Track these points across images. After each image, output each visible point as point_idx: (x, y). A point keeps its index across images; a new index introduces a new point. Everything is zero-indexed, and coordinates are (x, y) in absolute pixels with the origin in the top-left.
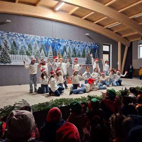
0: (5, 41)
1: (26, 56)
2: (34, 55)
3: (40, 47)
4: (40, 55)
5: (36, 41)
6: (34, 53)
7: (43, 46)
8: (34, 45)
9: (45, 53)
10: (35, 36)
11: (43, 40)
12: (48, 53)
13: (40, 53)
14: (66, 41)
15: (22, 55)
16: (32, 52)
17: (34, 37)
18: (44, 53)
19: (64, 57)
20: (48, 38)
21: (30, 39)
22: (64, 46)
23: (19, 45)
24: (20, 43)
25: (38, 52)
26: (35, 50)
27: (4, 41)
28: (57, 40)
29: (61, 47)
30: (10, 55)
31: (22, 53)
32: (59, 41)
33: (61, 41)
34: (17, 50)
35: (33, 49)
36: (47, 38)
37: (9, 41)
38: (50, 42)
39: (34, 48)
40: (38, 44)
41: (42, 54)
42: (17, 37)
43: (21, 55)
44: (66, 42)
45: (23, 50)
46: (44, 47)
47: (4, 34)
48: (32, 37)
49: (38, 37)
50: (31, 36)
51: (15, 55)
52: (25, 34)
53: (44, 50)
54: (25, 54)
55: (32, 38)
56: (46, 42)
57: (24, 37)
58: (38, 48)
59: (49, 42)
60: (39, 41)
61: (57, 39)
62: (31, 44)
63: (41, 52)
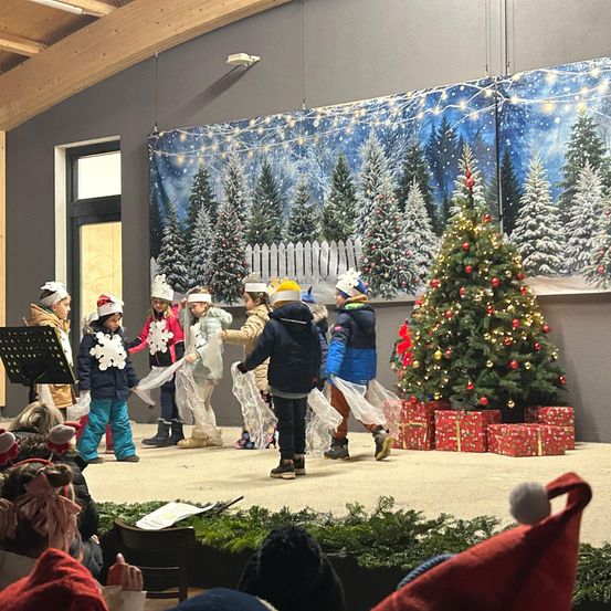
0: (232, 174)
1: (325, 243)
2: (363, 230)
3: (400, 169)
4: (397, 231)
5: (372, 133)
6: (367, 218)
7: (414, 158)
8: (366, 164)
9: (430, 209)
10: (368, 102)
11: (420, 116)
12: (447, 205)
13: (398, 215)
14: (595, 73)
15: (304, 240)
16: (353, 216)
17: (363, 112)
18: (424, 212)
19: (578, 218)
20: (450, 91)
21: (342, 133)
22: (582, 123)
23: (288, 183)
24: (292, 169)
25: (383, 212)
26: (368, 202)
27: (228, 178)
28: (517, 85)
29: (553, 136)
30: (249, 248)
31: (303, 230)
32: (531, 95)
33: (556, 88)
34: (279, 213)
35: (357, 195)
36: (444, 97)
37: (247, 171)
38: (461, 115)
39: (366, 187)
40: (388, 155)
41: (412, 218)
42: (283, 136)
43: (295, 242)
44: (594, 82)
45: (310, 210)
46: (423, 169)
47: (229, 139)
48: (350, 116)
49: (385, 106)
50: (347, 111)
51: (269, 245)
52: (320, 110)
53: (423, 188)
54: (316, 235)
55: (353, 121)
56: (438, 127)
57: (312, 130)
58: (388, 183)
59: (454, 124)
60: (395, 127)
61: (516, 77)
62: (345, 162)
63: (402, 206)
